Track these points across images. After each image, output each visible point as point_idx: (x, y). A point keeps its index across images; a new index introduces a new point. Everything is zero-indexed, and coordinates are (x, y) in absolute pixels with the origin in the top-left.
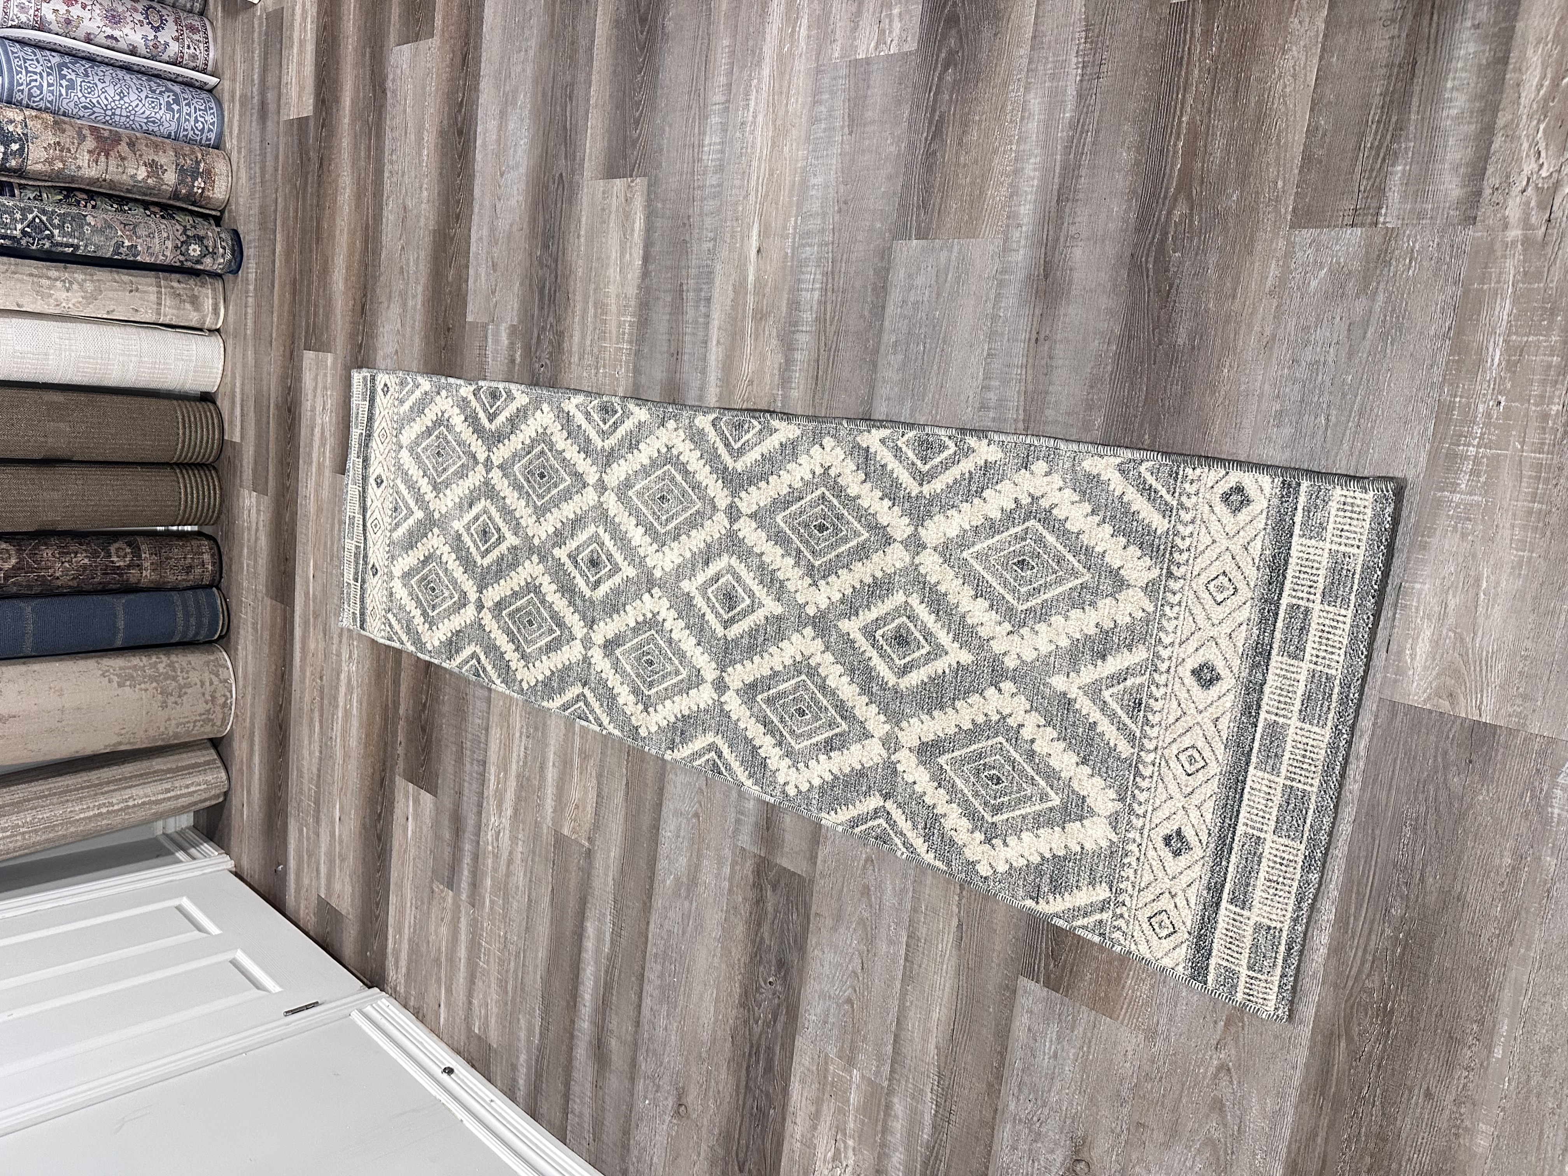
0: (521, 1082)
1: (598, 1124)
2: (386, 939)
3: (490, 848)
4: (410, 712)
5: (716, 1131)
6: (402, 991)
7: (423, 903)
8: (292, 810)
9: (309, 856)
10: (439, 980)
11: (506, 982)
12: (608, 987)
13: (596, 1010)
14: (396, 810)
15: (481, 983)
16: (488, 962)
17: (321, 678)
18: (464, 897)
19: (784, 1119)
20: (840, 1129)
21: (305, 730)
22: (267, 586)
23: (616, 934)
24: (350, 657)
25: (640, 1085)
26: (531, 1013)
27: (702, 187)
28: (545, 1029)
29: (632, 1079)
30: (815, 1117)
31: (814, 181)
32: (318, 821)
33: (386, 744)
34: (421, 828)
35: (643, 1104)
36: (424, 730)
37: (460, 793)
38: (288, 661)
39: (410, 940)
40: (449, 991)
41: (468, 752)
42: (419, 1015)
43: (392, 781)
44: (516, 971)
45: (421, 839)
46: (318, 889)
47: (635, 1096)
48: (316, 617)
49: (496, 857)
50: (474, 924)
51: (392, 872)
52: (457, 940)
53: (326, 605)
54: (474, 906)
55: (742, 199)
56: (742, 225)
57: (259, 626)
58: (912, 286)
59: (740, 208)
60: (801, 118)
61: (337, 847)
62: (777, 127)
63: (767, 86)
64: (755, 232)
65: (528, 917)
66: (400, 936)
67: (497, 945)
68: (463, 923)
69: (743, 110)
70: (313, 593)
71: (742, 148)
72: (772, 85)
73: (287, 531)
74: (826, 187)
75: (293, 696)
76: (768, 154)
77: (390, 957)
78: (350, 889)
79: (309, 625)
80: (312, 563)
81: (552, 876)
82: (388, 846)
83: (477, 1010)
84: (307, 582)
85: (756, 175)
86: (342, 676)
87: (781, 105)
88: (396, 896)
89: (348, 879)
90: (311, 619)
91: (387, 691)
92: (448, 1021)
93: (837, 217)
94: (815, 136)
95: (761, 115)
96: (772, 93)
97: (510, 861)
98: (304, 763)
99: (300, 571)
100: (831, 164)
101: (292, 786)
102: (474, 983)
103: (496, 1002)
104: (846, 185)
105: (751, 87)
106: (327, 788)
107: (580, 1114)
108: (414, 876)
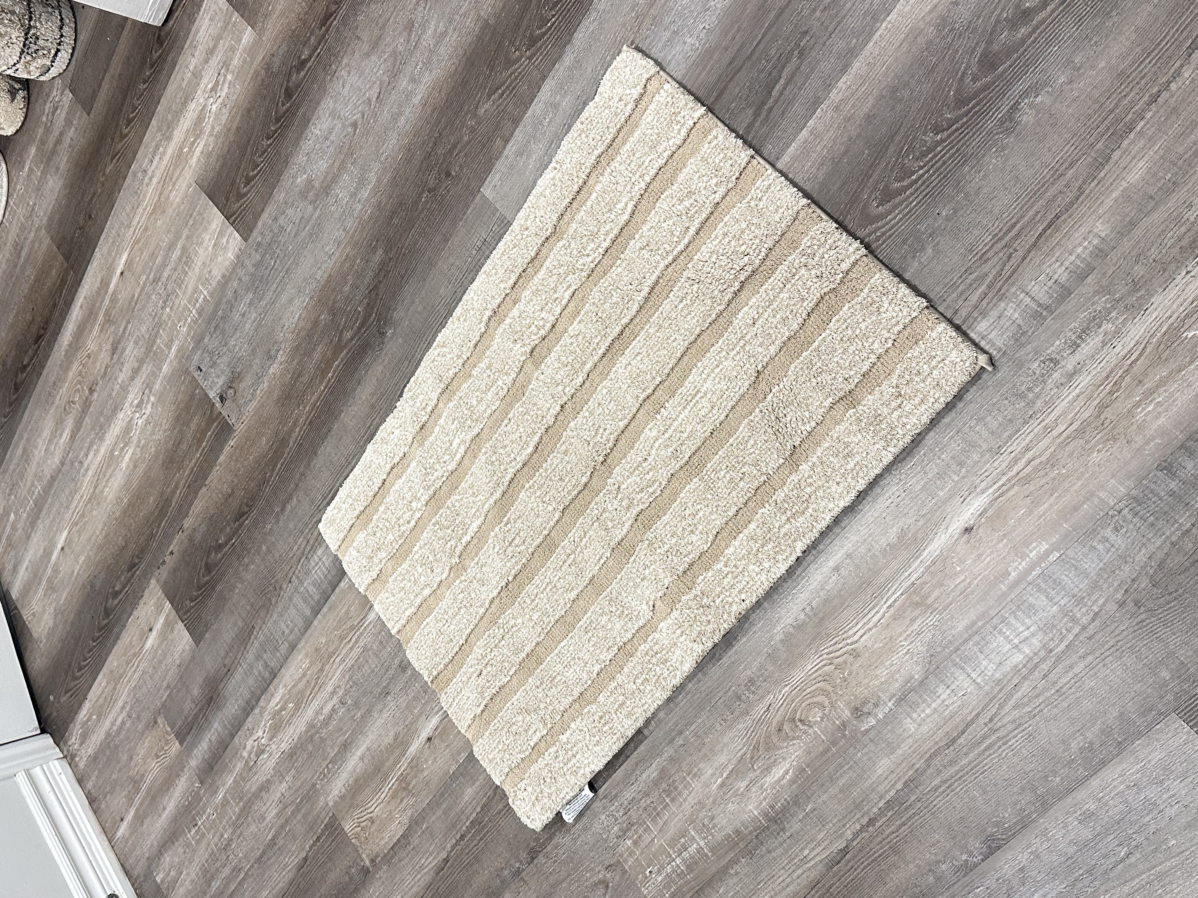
2: (80, 707)
3: (245, 754)
4: (198, 537)
6: (82, 765)
7: (138, 717)
10: (130, 800)
11: (212, 878)
14: (139, 609)
16: (198, 842)
17: (91, 391)
18: (193, 763)
21: (49, 422)
22: (51, 219)
24: (139, 405)
31: (1109, 533)
32: (33, 523)
33: (152, 536)
36: (208, 569)
37: (229, 671)
38: (52, 326)
39: (108, 734)
40: (140, 819)
41: (257, 644)
42: (92, 800)
43: (146, 576)
44: (228, 880)
45: (160, 662)
46: (10, 583)
48: (109, 320)
49: (250, 768)
50: (196, 797)
51: (110, 658)
52: (168, 789)
53: (128, 322)
54: (202, 783)
55: (985, 447)
56: (963, 477)
57: (23, 254)
58: (1162, 782)
59: (976, 457)
60: (1147, 443)
61: (49, 571)
62: (1102, 417)
63: (1126, 351)
64: (978, 503)
65: (264, 852)
66: (98, 720)
67: (216, 839)
68: (182, 785)
69: (1065, 343)
70: (115, 291)
71: (1029, 389)
72: (1133, 358)
73: (103, 185)
74: (1123, 558)
75: (44, 373)
76: (1065, 435)
77: (78, 726)
78: (51, 623)
79: (95, 320)
80: (125, 257)
81: (311, 848)
82: (116, 630)
83: (166, 866)
84: (111, 270)
85: (1027, 441)
86: (121, 415)
87: (1129, 396)
88: (108, 683)
89: (52, 610)
90: (101, 317)
91: (176, 487)
92: (127, 842)
93: (1112, 607)
94: (1153, 486)
95: (1089, 378)
96: (1125, 368)
97: (265, 787)
98: (36, 452)
99: (105, 249)
100: (1149, 540)
101: (11, 460)
102: (173, 843)
103: (192, 881)
104: (1154, 586)
105: (1100, 327)
106: (57, 505)
108: (138, 687)
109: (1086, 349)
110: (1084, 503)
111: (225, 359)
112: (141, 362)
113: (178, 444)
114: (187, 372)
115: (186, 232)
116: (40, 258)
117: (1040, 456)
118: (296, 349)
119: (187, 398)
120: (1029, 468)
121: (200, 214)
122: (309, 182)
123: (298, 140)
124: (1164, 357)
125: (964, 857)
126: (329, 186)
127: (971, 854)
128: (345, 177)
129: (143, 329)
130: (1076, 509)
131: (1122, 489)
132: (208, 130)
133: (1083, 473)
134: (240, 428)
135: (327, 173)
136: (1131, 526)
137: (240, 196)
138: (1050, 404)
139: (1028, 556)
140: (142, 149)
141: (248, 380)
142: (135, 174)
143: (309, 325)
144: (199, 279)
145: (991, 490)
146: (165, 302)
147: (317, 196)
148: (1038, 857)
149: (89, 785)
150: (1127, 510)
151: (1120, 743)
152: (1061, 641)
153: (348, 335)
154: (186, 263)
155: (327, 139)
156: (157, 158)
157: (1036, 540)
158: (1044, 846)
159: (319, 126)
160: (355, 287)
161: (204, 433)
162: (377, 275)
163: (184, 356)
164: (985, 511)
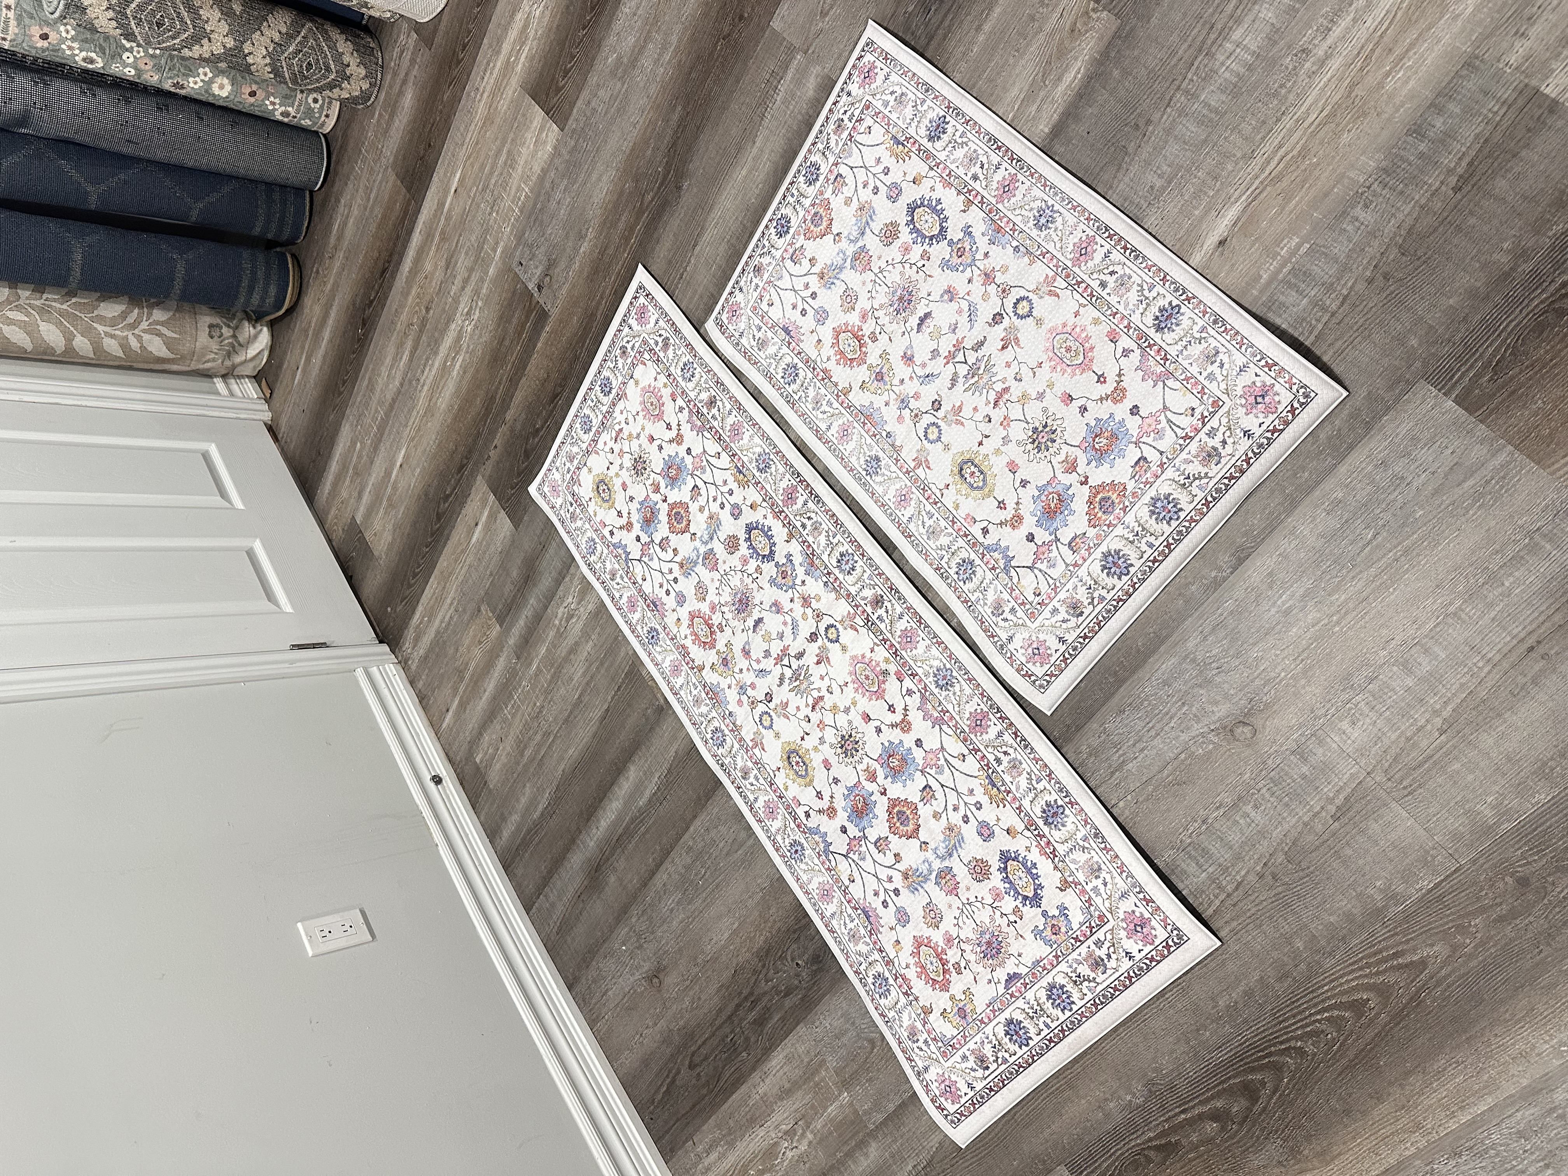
0: (506, 834)
1: (565, 926)
2: (413, 612)
3: (557, 623)
4: (519, 426)
5: (681, 1023)
6: (414, 667)
7: (464, 610)
8: (351, 413)
9: (356, 474)
10: (455, 690)
11: (525, 747)
12: (629, 832)
13: (607, 841)
14: (467, 506)
15: (498, 727)
16: (513, 716)
17: (428, 309)
18: (511, 642)
19: (754, 1069)
20: (805, 1119)
21: (391, 350)
22: (396, 157)
23: (656, 800)
24: (468, 313)
25: (623, 931)
26: (541, 790)
27: (1193, 96)
28: (546, 812)
29: (617, 921)
31: (1358, 211)
32: (376, 449)
33: (479, 434)
34: (488, 545)
35: (618, 946)
36: (527, 454)
37: (543, 546)
38: (396, 257)
39: (438, 632)
40: (463, 706)
42: (423, 700)
43: (473, 474)
44: (539, 745)
45: (484, 554)
46: (356, 509)
47: (614, 935)
48: (443, 239)
49: (560, 635)
50: (511, 674)
51: (441, 559)
52: (488, 672)
53: (460, 235)
54: (518, 658)
55: (1239, 155)
56: (1218, 190)
57: (372, 196)
58: (1410, 454)
59: (1230, 167)
60: (1397, 110)
61: (389, 489)
62: (1353, 95)
63: (1376, 23)
64: (1231, 213)
65: (571, 712)
66: (429, 621)
67: (529, 709)
68: (501, 664)
69: (1317, 30)
70: (449, 210)
71: (1282, 86)
72: (1384, 28)
73: (441, 112)
74: (1372, 234)
75: (388, 302)
76: (1316, 123)
77: (411, 630)
78: (390, 538)
79: (432, 241)
80: (458, 175)
81: (612, 698)
82: (446, 532)
83: (485, 745)
84: (446, 192)
85: (1279, 138)
86: (453, 326)
87: (1379, 68)
88: (438, 583)
89: (391, 527)
90: (437, 238)
91: (500, 383)
92: (451, 730)
93: (1361, 286)
94: (1402, 153)
95: (1341, 59)
96: (1376, 40)
97: (573, 650)
98: (380, 380)
99: (442, 172)
100: (1398, 209)
101: (358, 393)
102: (492, 722)
103: (508, 754)
104: (1403, 254)
105: (1350, 5)
106: (397, 425)
107: (553, 905)
108: (465, 581)
109: (1337, 32)
110: (1334, 187)
111: (543, 249)
112: (471, 270)
113: (501, 342)
114: (510, 270)
115: (512, 135)
116: (386, 197)
117: (1292, 150)
118: (604, 223)
119: (510, 295)
120: (1281, 165)
121: (524, 115)
122: (619, 58)
123: (610, 23)
124: (1414, 18)
125: (1213, 574)
126: (636, 59)
127: (1220, 569)
128: (651, 46)
129: (473, 238)
130: (1326, 195)
131: (1371, 163)
132: (531, 35)
133: (1333, 157)
134: (554, 313)
135: (635, 47)
136: (1381, 199)
137: (559, 90)
138: (1301, 96)
139: (1279, 254)
140: (475, 68)
141: (562, 265)
142: (469, 95)
143: (615, 197)
144: (522, 177)
145: (1244, 198)
146: (492, 208)
147: (625, 71)
148: (1286, 557)
149: (420, 685)
150: (1377, 183)
151: (1367, 423)
152: (1311, 333)
153: (649, 197)
154: (511, 166)
155: (635, 15)
156: (488, 75)
157: (1287, 236)
158: (1292, 546)
159: (628, 5)
160: (656, 149)
161: (523, 326)
162: (676, 132)
163: (508, 255)
164: (1239, 219)
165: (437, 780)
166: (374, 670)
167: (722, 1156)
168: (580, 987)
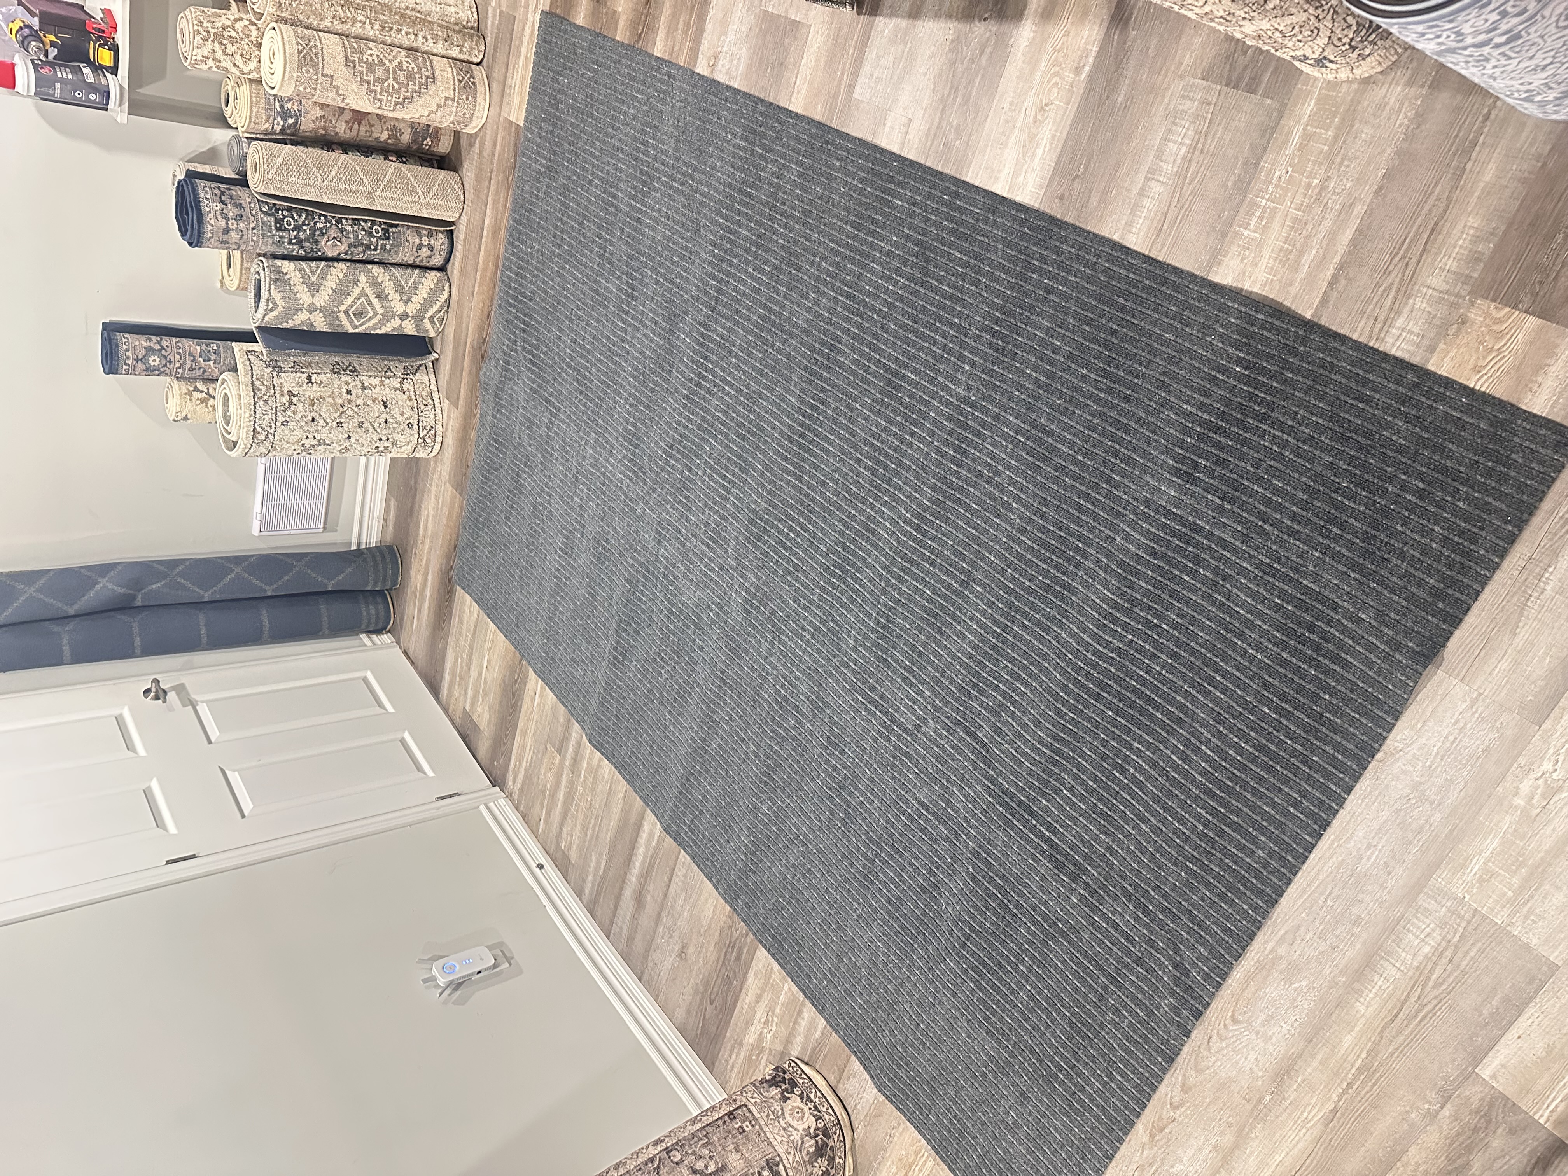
0: (587, 891)
1: (631, 939)
2: (510, 760)
5: (701, 977)
6: (516, 797)
7: (538, 751)
8: (451, 640)
9: (461, 678)
10: (542, 804)
11: (587, 831)
12: (651, 866)
13: (642, 874)
14: (527, 688)
16: (577, 811)
18: (567, 763)
19: (741, 990)
20: (771, 1010)
22: (450, 476)
25: (661, 930)
26: (601, 855)
28: (607, 869)
29: (657, 924)
30: (759, 998)
32: (470, 660)
34: (543, 706)
35: (660, 941)
42: (525, 817)
44: (594, 826)
45: (542, 713)
47: (657, 934)
50: (572, 785)
51: (519, 722)
52: (559, 786)
54: (573, 773)
57: (440, 500)
61: (483, 684)
65: (607, 799)
66: (520, 763)
67: (585, 803)
77: (510, 773)
78: (488, 716)
82: (519, 703)
83: (565, 837)
88: (521, 737)
89: (487, 709)
92: (544, 833)
98: (465, 616)
101: (454, 626)
102: (566, 818)
103: (578, 838)
106: (480, 642)
107: (621, 928)
108: (535, 732)
116: (449, 500)
149: (522, 808)
165: (541, 867)
166: (492, 805)
167: (738, 1054)
168: (646, 977)
